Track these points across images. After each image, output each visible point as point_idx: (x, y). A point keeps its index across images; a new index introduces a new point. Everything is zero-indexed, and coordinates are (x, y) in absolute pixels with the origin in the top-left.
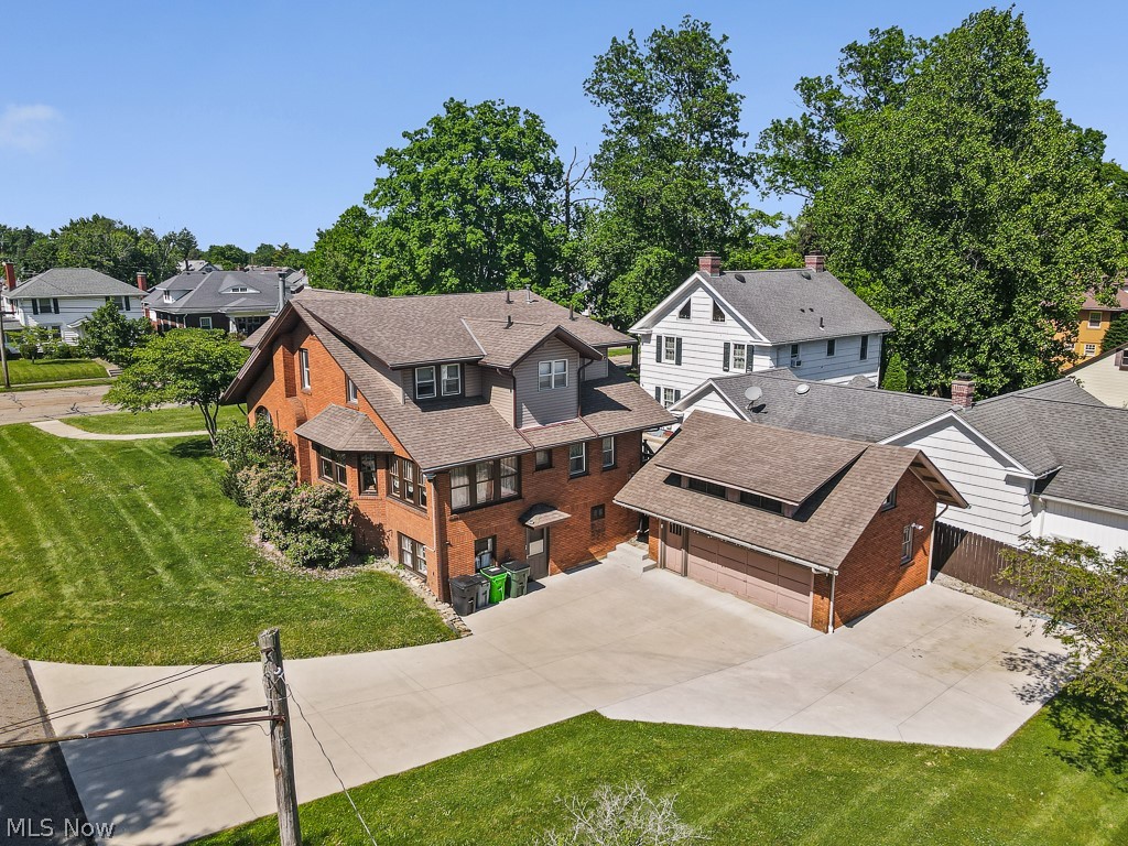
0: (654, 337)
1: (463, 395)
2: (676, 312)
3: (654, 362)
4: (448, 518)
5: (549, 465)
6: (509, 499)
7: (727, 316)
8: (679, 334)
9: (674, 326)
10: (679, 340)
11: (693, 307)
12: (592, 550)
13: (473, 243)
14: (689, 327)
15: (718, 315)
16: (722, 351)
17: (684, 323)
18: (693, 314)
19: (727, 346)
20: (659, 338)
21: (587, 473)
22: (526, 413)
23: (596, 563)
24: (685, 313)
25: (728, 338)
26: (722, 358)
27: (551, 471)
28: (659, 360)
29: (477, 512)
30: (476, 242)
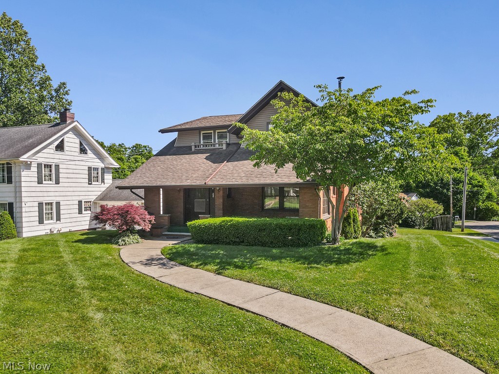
0: (35, 165)
2: (53, 146)
3: (36, 184)
7: (89, 151)
8: (56, 162)
9: (51, 156)
10: (57, 166)
11: (66, 144)
14: (64, 157)
16: (86, 172)
17: (59, 155)
18: (66, 148)
19: (89, 169)
20: (39, 165)
24: (60, 147)
25: (90, 164)
26: (87, 176)
28: (40, 182)
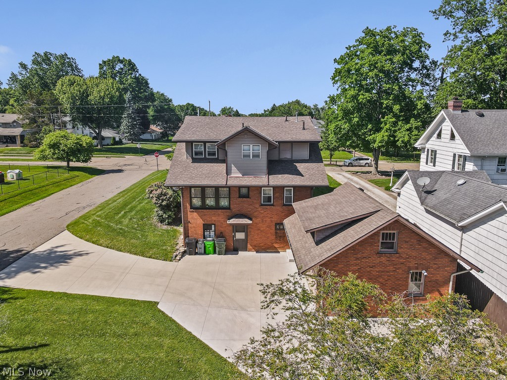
0: (426, 150)
1: (218, 159)
2: (435, 135)
3: (425, 165)
4: (189, 210)
5: (247, 196)
6: (223, 208)
7: (456, 137)
8: (436, 148)
9: (435, 143)
10: (436, 151)
11: (443, 132)
12: (276, 245)
13: (361, 100)
14: (441, 144)
15: (453, 137)
16: (452, 158)
17: (438, 142)
18: (442, 136)
19: (455, 155)
20: (428, 150)
21: (273, 205)
22: (234, 168)
23: (279, 252)
24: (439, 135)
25: (455, 151)
26: (451, 163)
27: (248, 199)
28: (427, 164)
29: (205, 211)
30: (363, 99)
